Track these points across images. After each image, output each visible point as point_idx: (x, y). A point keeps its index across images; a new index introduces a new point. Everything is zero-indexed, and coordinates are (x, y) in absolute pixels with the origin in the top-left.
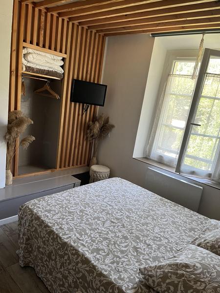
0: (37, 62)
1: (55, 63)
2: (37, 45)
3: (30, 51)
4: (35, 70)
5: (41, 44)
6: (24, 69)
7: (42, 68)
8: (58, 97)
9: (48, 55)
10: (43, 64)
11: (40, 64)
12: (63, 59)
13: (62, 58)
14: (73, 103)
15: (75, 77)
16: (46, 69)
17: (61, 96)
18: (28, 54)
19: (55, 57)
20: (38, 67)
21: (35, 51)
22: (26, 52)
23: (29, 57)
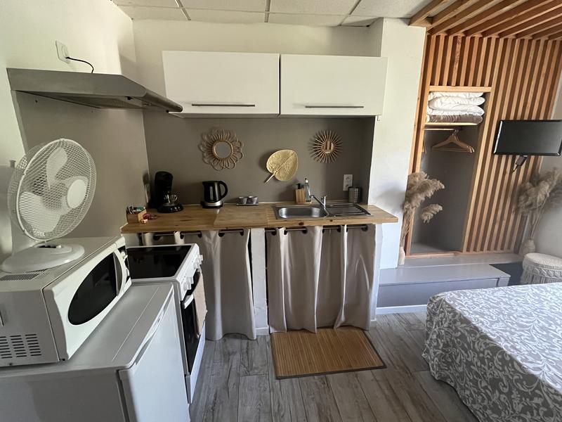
0: (445, 108)
1: (471, 102)
2: (448, 85)
3: (437, 94)
4: (442, 118)
5: (454, 82)
6: (428, 119)
7: (451, 114)
8: (471, 150)
9: (461, 95)
10: (454, 109)
11: (450, 108)
12: (485, 95)
13: (482, 94)
14: (496, 157)
15: (504, 117)
16: (457, 114)
17: (477, 148)
18: (434, 99)
19: (472, 95)
20: (446, 114)
21: (444, 94)
22: (432, 98)
23: (435, 103)
